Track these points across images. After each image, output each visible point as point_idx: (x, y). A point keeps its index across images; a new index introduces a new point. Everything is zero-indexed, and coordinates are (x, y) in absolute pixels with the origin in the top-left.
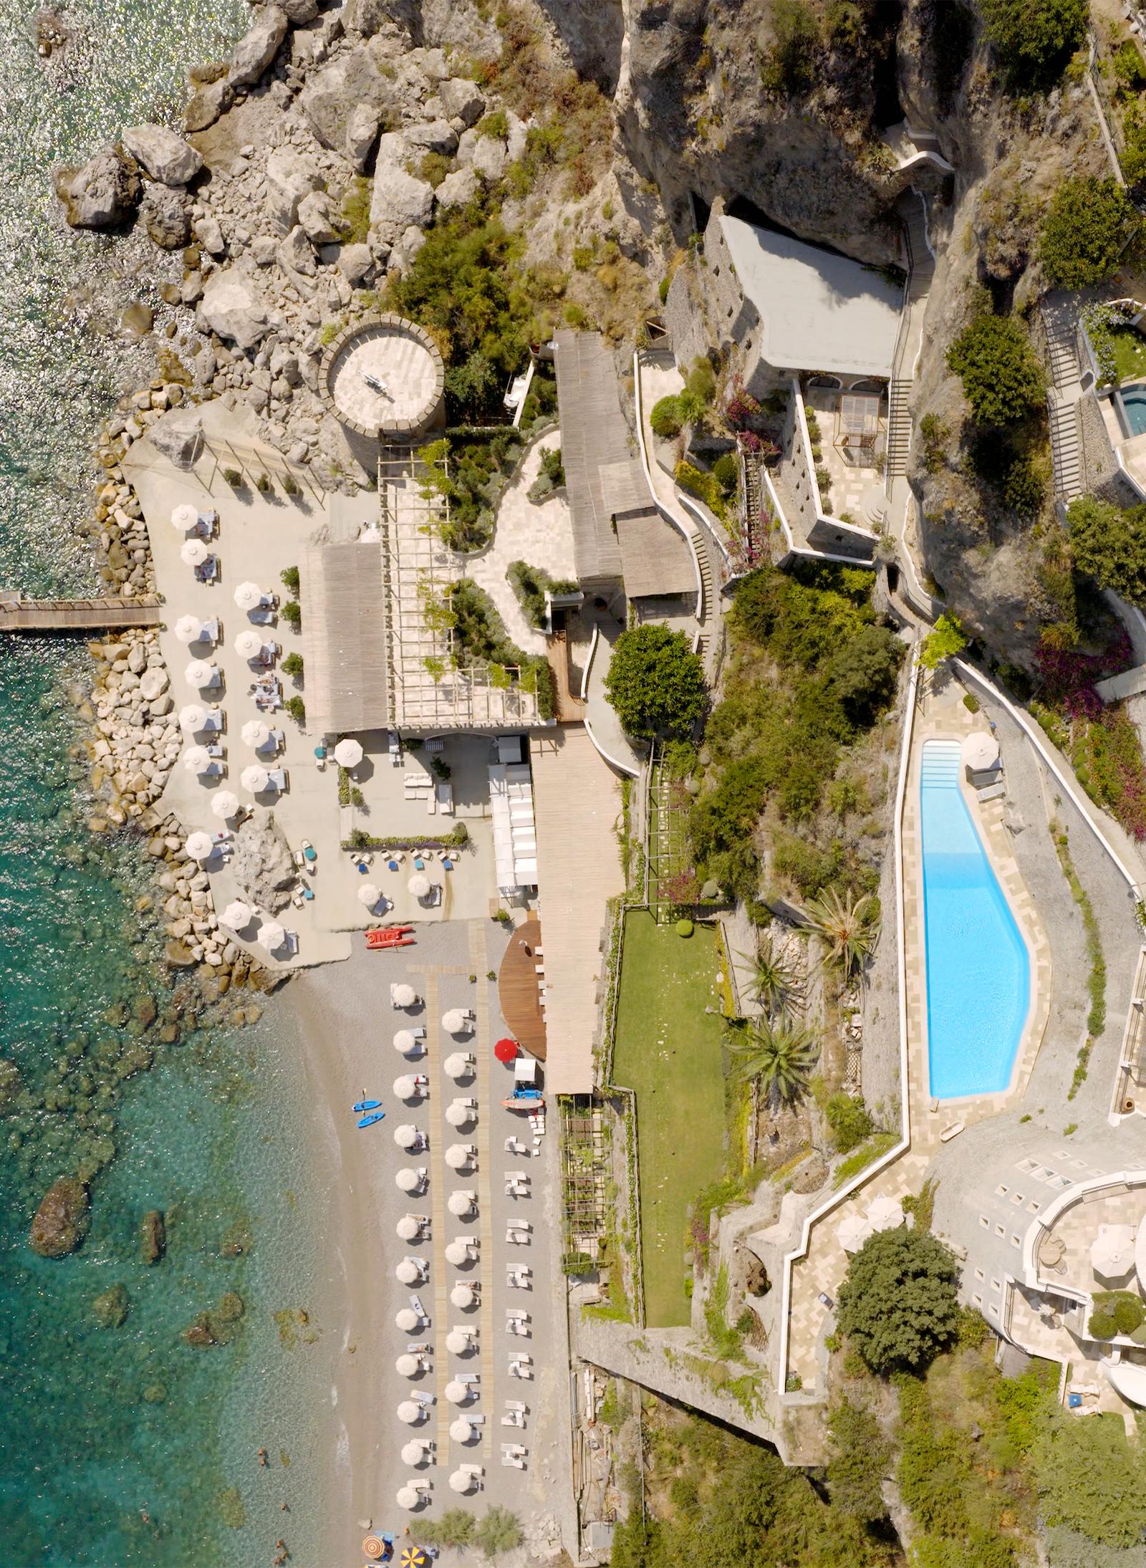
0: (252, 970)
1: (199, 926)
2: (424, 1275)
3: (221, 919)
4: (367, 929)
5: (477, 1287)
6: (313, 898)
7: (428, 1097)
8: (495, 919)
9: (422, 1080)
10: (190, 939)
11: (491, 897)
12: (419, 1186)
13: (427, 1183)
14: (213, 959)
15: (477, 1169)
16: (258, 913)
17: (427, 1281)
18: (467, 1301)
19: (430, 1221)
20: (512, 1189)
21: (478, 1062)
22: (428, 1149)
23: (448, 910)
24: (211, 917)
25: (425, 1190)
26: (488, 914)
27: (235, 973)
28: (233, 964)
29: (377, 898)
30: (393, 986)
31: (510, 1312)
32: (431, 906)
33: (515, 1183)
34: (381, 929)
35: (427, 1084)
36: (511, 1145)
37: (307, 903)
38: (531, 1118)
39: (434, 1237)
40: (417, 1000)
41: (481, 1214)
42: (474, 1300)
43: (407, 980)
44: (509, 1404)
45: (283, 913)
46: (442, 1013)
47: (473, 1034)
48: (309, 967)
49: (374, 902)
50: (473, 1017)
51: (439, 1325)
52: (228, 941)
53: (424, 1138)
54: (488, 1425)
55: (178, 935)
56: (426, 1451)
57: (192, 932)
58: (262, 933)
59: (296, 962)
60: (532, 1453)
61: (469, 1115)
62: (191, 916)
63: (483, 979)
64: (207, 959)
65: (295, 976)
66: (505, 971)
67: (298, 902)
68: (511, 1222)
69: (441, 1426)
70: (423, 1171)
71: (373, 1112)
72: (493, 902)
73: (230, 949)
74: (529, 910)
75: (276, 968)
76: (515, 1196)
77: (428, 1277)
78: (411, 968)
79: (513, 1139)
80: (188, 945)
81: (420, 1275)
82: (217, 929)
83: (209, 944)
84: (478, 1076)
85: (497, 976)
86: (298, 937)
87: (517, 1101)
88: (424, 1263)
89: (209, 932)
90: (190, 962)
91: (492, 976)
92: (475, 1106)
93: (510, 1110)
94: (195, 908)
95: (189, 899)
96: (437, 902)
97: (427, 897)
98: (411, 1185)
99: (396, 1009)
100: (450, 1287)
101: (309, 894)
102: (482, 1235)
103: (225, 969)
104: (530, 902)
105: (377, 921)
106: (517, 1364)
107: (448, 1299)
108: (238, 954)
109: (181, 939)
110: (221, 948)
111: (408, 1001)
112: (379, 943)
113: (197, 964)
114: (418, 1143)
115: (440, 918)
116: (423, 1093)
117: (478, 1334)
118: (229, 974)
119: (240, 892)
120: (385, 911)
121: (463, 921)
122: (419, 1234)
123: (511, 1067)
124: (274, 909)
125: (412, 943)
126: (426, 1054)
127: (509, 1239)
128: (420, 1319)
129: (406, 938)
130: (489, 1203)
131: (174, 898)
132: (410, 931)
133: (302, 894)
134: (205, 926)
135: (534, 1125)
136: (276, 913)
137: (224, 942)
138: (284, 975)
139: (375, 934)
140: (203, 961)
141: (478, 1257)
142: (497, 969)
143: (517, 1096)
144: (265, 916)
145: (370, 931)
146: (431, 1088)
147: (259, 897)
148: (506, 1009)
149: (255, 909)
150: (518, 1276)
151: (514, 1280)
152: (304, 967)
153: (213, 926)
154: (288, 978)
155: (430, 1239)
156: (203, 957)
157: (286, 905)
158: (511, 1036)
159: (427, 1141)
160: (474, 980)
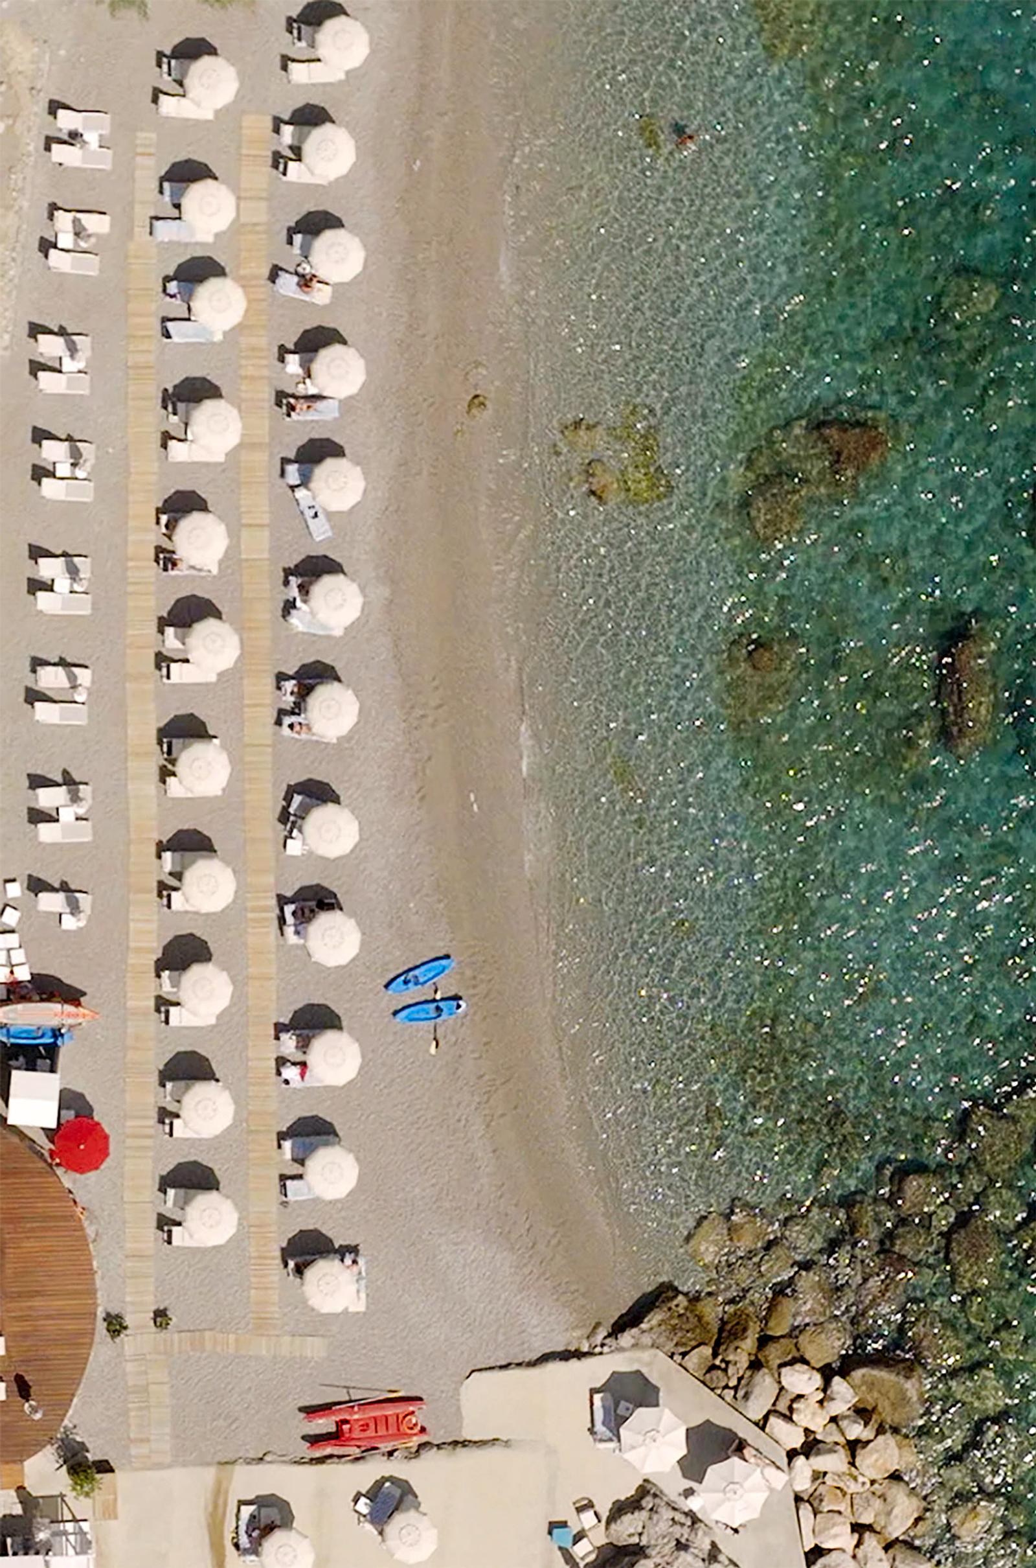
0: (707, 1351)
1: (834, 1462)
2: (294, 592)
3: (779, 1479)
4: (422, 1446)
5: (166, 559)
6: (553, 1526)
7: (280, 1029)
8: (104, 1467)
9: (290, 1073)
10: (856, 1430)
11: (112, 1523)
12: (304, 812)
13: (284, 817)
14: (800, 1380)
15: (161, 848)
16: (688, 1493)
17: (288, 572)
18: (191, 524)
19: (279, 723)
20: (75, 798)
21: (154, 1115)
22: (282, 901)
23: (219, 1492)
24: (803, 1484)
25: (288, 799)
26: (121, 1480)
27: (749, 1343)
28: (755, 1365)
29: (392, 1528)
30: (360, 1306)
31: (85, 493)
32: (262, 1502)
33: (67, 815)
34: (386, 1447)
35: (281, 1062)
36: (75, 909)
37: (565, 1513)
38: (23, 974)
39: (271, 681)
40: (299, 1271)
41: (153, 734)
42: (171, 526)
43: (321, 1324)
44: (90, 266)
45: (627, 1491)
46: (236, 1241)
47: (165, 1184)
48: (566, 1356)
49: (399, 1519)
50: (165, 1224)
51: (263, 462)
52: (762, 1425)
53: (289, 930)
54: (142, 214)
55: (887, 1441)
56: (297, 153)
57: (853, 1447)
58: (676, 1446)
59: (598, 1370)
60: (34, 145)
61: (175, 984)
62: (853, 1487)
63: (138, 1318)
64: (818, 1381)
65: (602, 1333)
66: (81, 1341)
67: (588, 1519)
68: (77, 716)
69: (259, 213)
70: (295, 847)
71: (414, 994)
72: (110, 1512)
73: (757, 1407)
74: (20, 1488)
75: (646, 1355)
76: (68, 781)
77: (286, 583)
78: (315, 1348)
79: (70, 923)
80: (863, 1413)
81: (304, 589)
82: (792, 1454)
83: (811, 1417)
84: (154, 1078)
85: (101, 1326)
86: (591, 1430)
87: (55, 1022)
88: (295, 620)
89: (811, 1446)
90: (858, 1374)
91: (116, 1325)
92: (163, 1004)
93: (72, 996)
94: (843, 1506)
95: (858, 1528)
96: (247, 1511)
97: (269, 1529)
98: (322, 817)
99: (354, 1250)
100: (230, 559)
101: (564, 1537)
102: (150, 686)
103: (774, 1354)
104: (18, 1510)
105: (397, 1468)
106: (68, 365)
107: (233, 534)
108: (742, 1391)
109: (880, 1431)
110: (782, 1406)
111: (324, 1270)
112: (390, 1411)
113: (845, 1367)
114: (304, 917)
115: (240, 1470)
116: (289, 1044)
117: (166, 437)
118: (764, 1341)
119: (729, 1547)
120: (374, 1493)
121: (184, 1465)
122: (304, 692)
123: (69, 1100)
124: (648, 1502)
125: (311, 1411)
126: (282, 1136)
127: (84, 676)
128: (305, 482)
129: (324, 1424)
130: (132, 765)
131: (896, 1530)
132: (315, 1440)
133: (579, 1537)
134: (820, 1462)
135: (18, 956)
136: (645, 1490)
137: (773, 1420)
138: (626, 1338)
139: (400, 1434)
140: (827, 1373)
141: (161, 631)
142: (102, 1348)
143: (57, 1033)
144: (673, 1484)
145: (415, 1441)
146: (270, 1051)
147: (684, 1533)
148: (81, 1243)
149: (693, 1504)
150: (63, 584)
151: (73, 572)
152: (578, 1355)
153: (800, 1461)
154: (618, 1328)
155: (281, 677)
156: (826, 1387)
157: (620, 1509)
158: (68, 1179)
159: (282, 920)
160: (161, 1317)
